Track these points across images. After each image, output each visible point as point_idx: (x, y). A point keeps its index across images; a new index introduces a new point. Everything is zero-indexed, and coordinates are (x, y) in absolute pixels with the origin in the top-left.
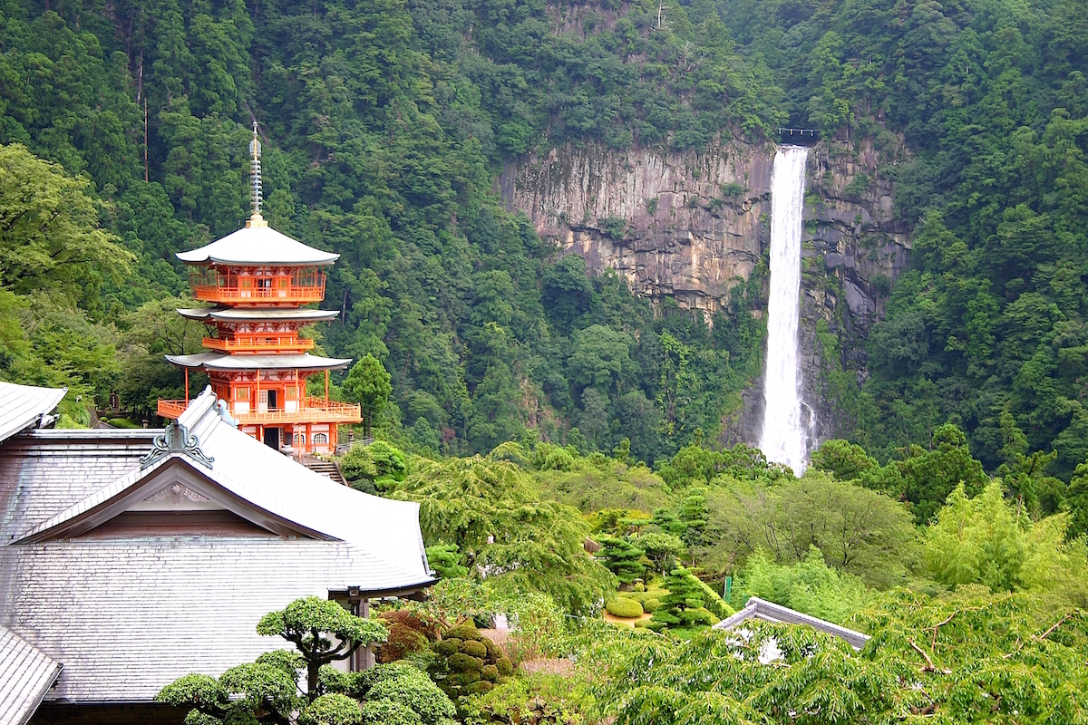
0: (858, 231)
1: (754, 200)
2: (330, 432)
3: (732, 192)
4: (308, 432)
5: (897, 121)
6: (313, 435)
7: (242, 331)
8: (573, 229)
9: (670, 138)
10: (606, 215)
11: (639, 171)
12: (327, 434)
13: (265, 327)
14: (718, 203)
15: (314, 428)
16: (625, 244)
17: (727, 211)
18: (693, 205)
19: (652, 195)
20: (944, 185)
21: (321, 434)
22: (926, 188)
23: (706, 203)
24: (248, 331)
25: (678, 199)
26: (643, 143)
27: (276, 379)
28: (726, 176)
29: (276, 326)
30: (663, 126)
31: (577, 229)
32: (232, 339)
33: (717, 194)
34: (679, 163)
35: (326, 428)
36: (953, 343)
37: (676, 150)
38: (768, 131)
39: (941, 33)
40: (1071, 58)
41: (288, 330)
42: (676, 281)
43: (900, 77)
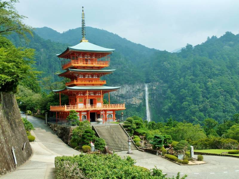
0: (157, 95)
1: (142, 91)
2: (113, 114)
3: (139, 90)
4: (106, 114)
5: (162, 79)
6: (107, 115)
7: (80, 77)
8: (116, 96)
9: (130, 82)
10: (121, 94)
11: (125, 87)
12: (112, 115)
13: (89, 77)
14: (137, 91)
15: (108, 112)
16: (124, 98)
17: (139, 93)
18: (133, 92)
19: (127, 90)
20: (169, 87)
21: (110, 114)
22: (167, 88)
23: (135, 91)
24: (82, 77)
25: (131, 91)
26: (126, 83)
27: (93, 95)
28: (138, 87)
29: (92, 76)
30: (128, 81)
31: (117, 96)
32: (77, 80)
33: (137, 90)
34: (131, 86)
35: (112, 112)
36: (174, 110)
37: (130, 84)
38: (144, 81)
39: (168, 66)
40: (187, 69)
41: (96, 78)
42: (132, 103)
43: (162, 73)
